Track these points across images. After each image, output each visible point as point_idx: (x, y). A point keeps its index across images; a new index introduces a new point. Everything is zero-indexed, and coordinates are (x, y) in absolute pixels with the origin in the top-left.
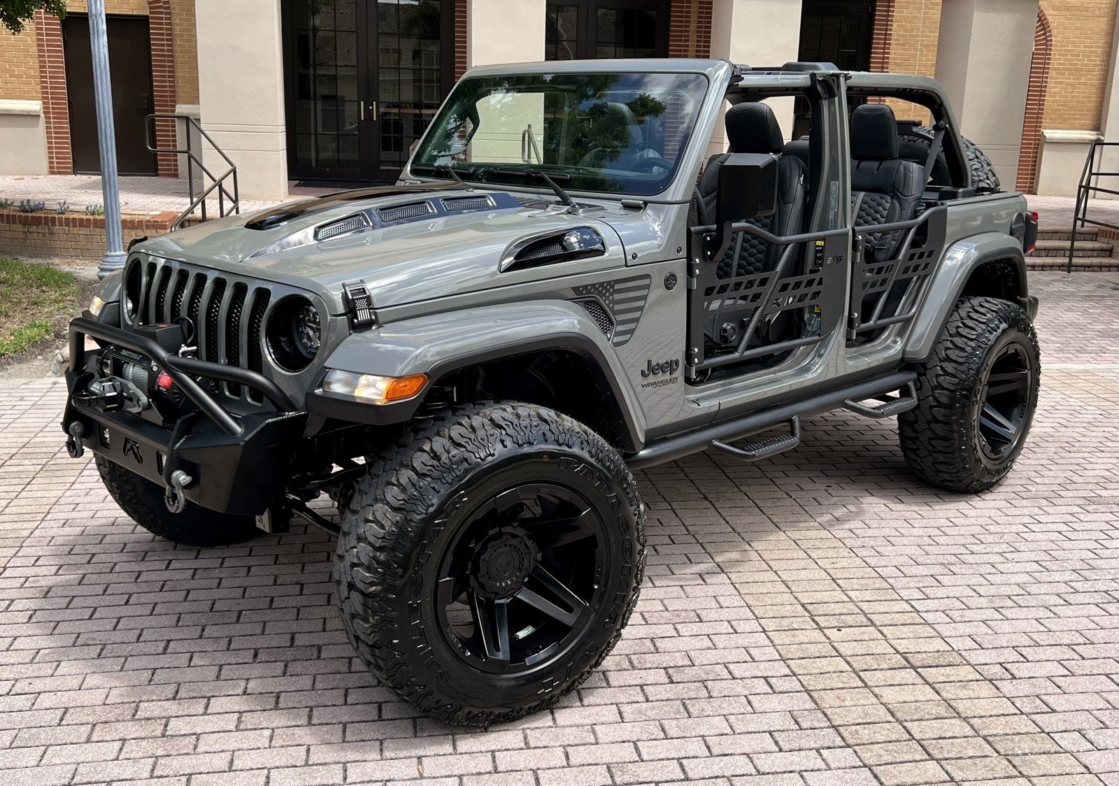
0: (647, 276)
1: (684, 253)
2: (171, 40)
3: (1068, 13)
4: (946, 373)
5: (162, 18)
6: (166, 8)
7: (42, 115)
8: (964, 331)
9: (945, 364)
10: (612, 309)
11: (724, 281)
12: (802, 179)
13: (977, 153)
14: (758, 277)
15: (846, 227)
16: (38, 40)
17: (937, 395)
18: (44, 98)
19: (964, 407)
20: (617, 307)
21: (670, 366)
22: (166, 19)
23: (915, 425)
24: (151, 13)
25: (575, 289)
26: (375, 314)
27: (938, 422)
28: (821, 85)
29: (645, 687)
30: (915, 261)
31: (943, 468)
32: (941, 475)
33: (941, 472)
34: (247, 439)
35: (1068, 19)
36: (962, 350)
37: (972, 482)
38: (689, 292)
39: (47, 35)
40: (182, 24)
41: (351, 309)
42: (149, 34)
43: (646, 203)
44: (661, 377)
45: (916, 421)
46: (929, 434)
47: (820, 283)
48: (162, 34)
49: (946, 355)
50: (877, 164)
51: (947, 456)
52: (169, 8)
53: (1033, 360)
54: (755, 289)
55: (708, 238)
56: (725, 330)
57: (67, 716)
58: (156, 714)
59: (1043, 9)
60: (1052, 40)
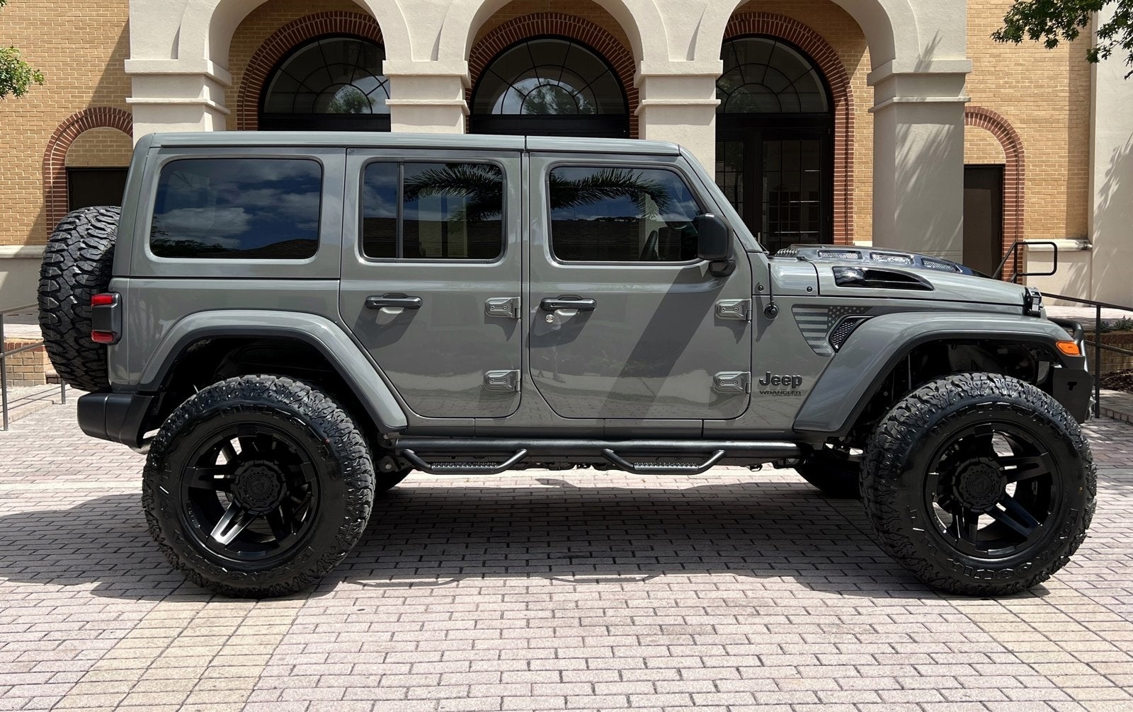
3: (1037, 125)
16: (47, 192)
35: (1039, 131)
39: (54, 187)
59: (1009, 122)
60: (1023, 152)
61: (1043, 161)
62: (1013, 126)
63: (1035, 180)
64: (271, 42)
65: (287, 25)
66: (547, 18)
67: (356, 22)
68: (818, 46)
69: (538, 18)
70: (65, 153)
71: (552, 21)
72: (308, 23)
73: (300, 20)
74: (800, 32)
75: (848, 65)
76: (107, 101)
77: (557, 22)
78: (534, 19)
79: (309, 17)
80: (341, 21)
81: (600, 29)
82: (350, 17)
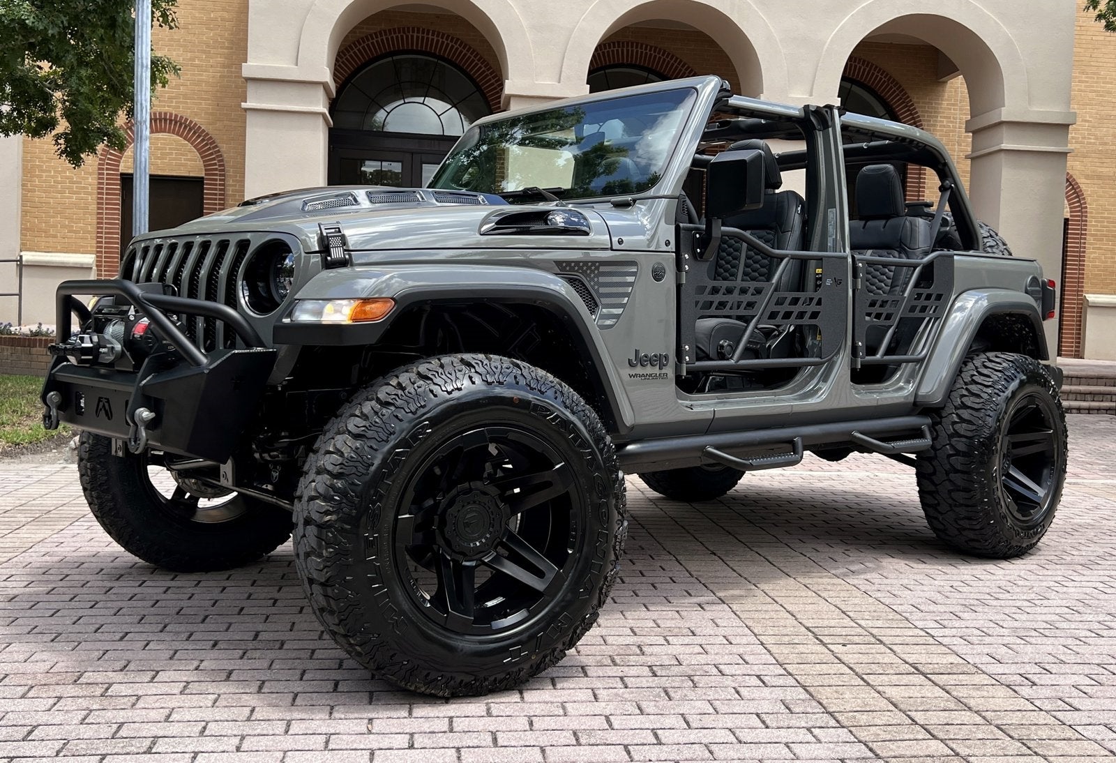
0: (633, 263)
1: (672, 247)
2: (223, 200)
3: (1101, 182)
4: (963, 420)
5: (216, 180)
6: (220, 170)
7: (94, 268)
8: (978, 379)
9: (960, 412)
10: (597, 291)
11: (716, 283)
12: (799, 209)
13: (991, 232)
14: (753, 285)
15: (844, 252)
16: (99, 198)
17: (954, 444)
18: (98, 252)
19: (982, 454)
20: (602, 290)
21: (660, 360)
22: (220, 180)
23: (934, 477)
24: (206, 174)
25: (559, 263)
26: (350, 255)
27: (957, 471)
28: (814, 116)
29: (625, 678)
30: (922, 302)
31: (965, 523)
32: (965, 533)
33: (965, 529)
34: (211, 367)
35: (1102, 188)
36: (978, 396)
37: (999, 542)
38: (679, 287)
39: (107, 194)
40: (235, 186)
41: (325, 248)
42: (203, 193)
43: (634, 201)
44: (649, 370)
45: (934, 473)
46: (949, 486)
47: (819, 303)
48: (216, 194)
49: (962, 402)
50: (883, 222)
51: (969, 509)
52: (223, 170)
53: (1057, 420)
54: (748, 298)
55: (698, 236)
56: (722, 347)
57: (7, 679)
58: (100, 680)
59: (1075, 177)
60: (1086, 207)
61: (1105, 218)
62: (1078, 181)
63: (1096, 235)
64: (345, 55)
65: (362, 38)
66: (628, 46)
67: (433, 40)
68: (895, 91)
69: (619, 47)
70: (121, 158)
71: (632, 51)
72: (384, 37)
73: (375, 34)
74: (877, 76)
75: (922, 112)
76: (168, 106)
77: (637, 51)
78: (614, 47)
79: (385, 31)
80: (418, 37)
81: (681, 61)
82: (428, 34)
